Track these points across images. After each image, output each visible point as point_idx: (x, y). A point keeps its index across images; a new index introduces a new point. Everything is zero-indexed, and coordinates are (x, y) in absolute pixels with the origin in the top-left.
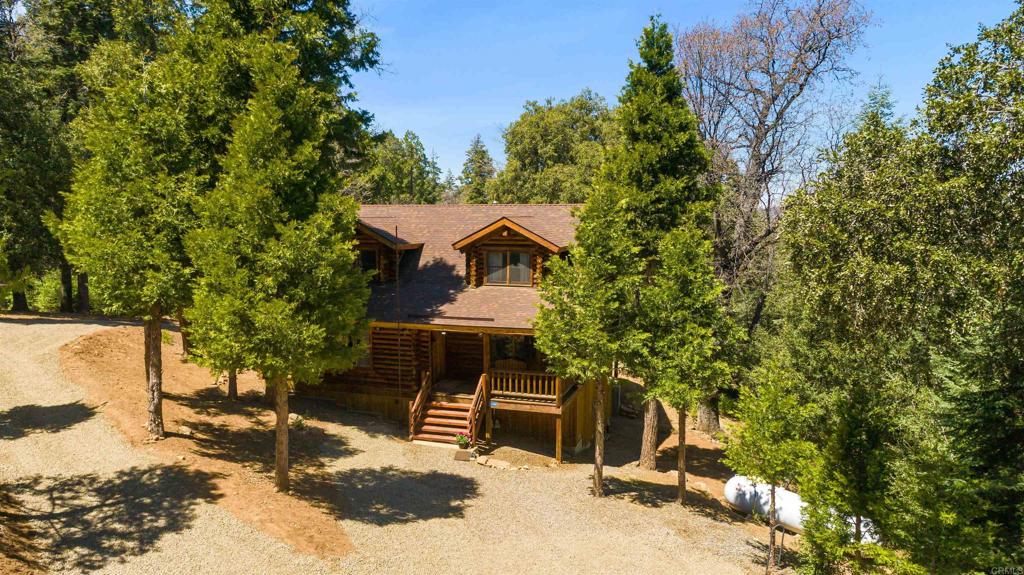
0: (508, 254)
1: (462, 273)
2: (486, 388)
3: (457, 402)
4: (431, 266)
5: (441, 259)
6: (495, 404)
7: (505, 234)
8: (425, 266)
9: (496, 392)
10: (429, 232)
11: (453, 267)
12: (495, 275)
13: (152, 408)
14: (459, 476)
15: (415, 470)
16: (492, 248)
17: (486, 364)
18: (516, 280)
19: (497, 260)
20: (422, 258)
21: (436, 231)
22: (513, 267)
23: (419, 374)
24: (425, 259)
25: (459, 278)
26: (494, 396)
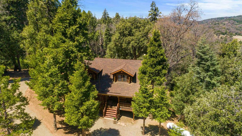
0: (122, 75)
1: (112, 78)
2: (119, 106)
3: (112, 108)
4: (105, 75)
5: (107, 73)
6: (120, 109)
7: (122, 72)
8: (103, 75)
9: (121, 107)
10: (103, 66)
11: (110, 76)
12: (120, 79)
13: (55, 125)
14: (115, 129)
15: (106, 128)
16: (119, 74)
17: (119, 101)
18: (124, 81)
19: (120, 77)
20: (103, 73)
21: (105, 66)
22: (123, 78)
23: (104, 103)
24: (103, 74)
25: (111, 79)
26: (120, 107)
